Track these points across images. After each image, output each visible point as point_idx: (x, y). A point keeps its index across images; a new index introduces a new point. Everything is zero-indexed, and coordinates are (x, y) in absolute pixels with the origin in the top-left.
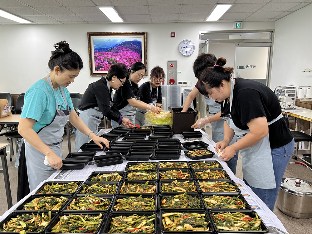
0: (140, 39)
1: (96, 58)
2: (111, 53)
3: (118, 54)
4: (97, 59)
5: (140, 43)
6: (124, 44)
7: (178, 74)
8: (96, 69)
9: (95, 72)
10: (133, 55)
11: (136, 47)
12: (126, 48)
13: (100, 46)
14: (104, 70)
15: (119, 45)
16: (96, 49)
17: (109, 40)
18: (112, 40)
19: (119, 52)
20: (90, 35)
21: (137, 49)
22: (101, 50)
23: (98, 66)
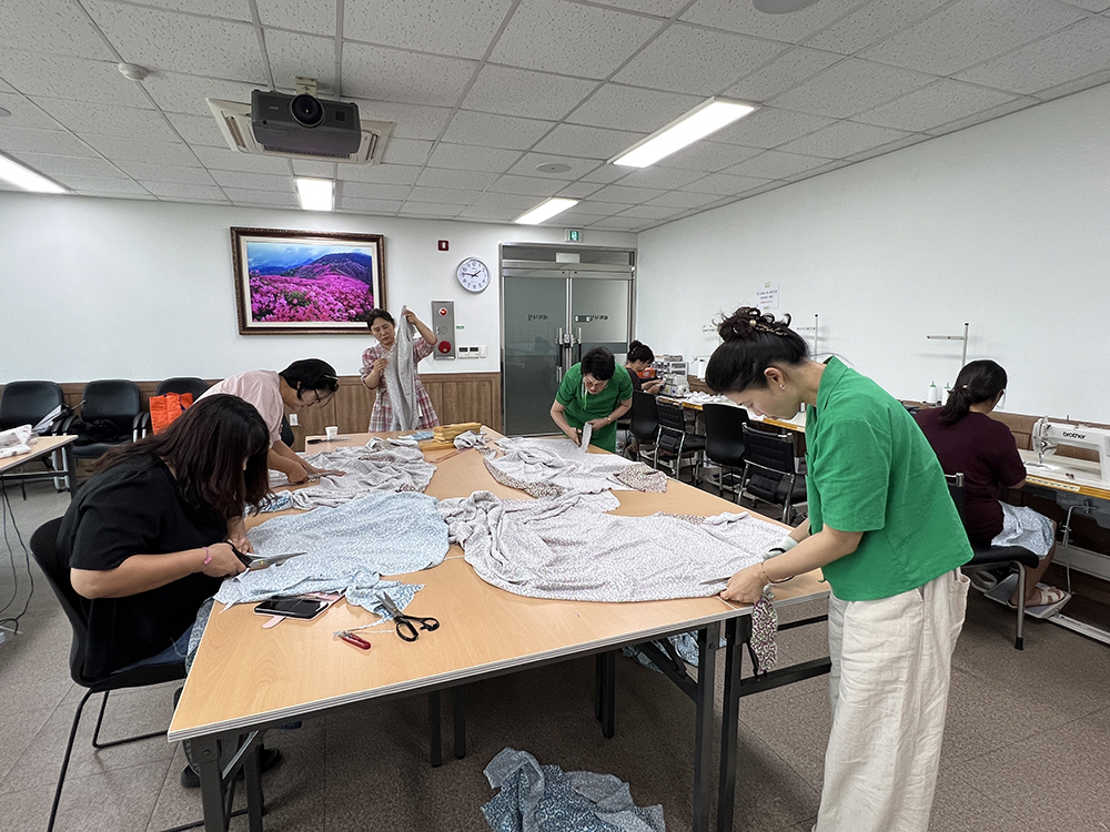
0: (369, 249)
1: (254, 290)
2: (296, 279)
3: (314, 281)
4: (257, 291)
5: (369, 259)
6: (328, 259)
7: (457, 332)
8: (256, 317)
9: (251, 323)
10: (350, 285)
11: (357, 268)
12: (333, 269)
13: (265, 262)
14: (278, 319)
15: (316, 262)
16: (256, 268)
17: (291, 249)
18: (297, 247)
19: (317, 277)
20: (238, 233)
21: (361, 273)
22: (267, 272)
23: (260, 309)
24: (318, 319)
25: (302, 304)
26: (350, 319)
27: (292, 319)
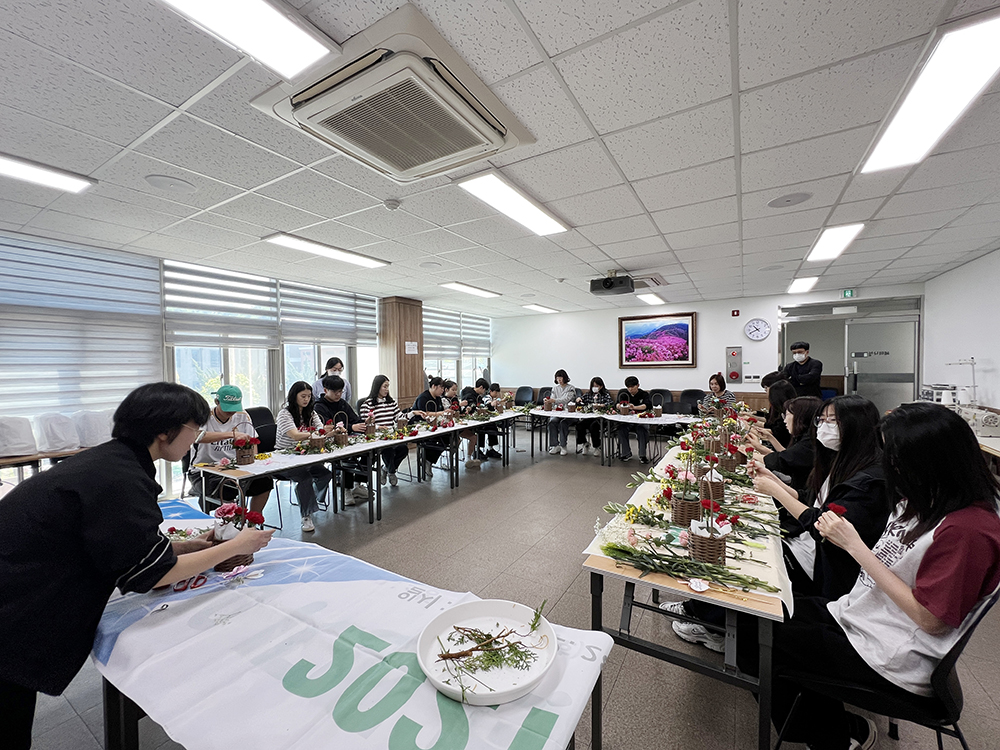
0: (687, 321)
1: (627, 346)
2: (647, 340)
3: (656, 340)
6: (664, 328)
7: (744, 366)
8: (627, 360)
9: (625, 363)
10: (676, 341)
11: (680, 332)
12: (667, 333)
13: (633, 333)
14: (637, 361)
15: (658, 330)
16: (628, 336)
17: (646, 325)
18: (648, 324)
19: (658, 338)
20: (622, 320)
21: (682, 334)
22: (633, 337)
23: (629, 356)
24: (658, 360)
25: (649, 352)
26: (675, 359)
27: (644, 360)
